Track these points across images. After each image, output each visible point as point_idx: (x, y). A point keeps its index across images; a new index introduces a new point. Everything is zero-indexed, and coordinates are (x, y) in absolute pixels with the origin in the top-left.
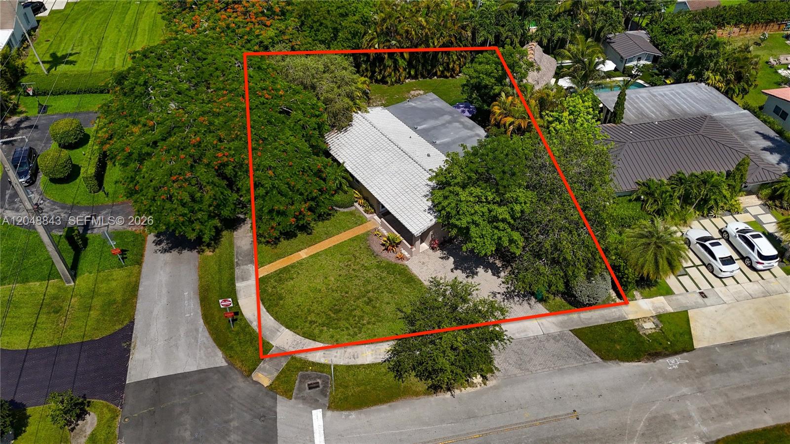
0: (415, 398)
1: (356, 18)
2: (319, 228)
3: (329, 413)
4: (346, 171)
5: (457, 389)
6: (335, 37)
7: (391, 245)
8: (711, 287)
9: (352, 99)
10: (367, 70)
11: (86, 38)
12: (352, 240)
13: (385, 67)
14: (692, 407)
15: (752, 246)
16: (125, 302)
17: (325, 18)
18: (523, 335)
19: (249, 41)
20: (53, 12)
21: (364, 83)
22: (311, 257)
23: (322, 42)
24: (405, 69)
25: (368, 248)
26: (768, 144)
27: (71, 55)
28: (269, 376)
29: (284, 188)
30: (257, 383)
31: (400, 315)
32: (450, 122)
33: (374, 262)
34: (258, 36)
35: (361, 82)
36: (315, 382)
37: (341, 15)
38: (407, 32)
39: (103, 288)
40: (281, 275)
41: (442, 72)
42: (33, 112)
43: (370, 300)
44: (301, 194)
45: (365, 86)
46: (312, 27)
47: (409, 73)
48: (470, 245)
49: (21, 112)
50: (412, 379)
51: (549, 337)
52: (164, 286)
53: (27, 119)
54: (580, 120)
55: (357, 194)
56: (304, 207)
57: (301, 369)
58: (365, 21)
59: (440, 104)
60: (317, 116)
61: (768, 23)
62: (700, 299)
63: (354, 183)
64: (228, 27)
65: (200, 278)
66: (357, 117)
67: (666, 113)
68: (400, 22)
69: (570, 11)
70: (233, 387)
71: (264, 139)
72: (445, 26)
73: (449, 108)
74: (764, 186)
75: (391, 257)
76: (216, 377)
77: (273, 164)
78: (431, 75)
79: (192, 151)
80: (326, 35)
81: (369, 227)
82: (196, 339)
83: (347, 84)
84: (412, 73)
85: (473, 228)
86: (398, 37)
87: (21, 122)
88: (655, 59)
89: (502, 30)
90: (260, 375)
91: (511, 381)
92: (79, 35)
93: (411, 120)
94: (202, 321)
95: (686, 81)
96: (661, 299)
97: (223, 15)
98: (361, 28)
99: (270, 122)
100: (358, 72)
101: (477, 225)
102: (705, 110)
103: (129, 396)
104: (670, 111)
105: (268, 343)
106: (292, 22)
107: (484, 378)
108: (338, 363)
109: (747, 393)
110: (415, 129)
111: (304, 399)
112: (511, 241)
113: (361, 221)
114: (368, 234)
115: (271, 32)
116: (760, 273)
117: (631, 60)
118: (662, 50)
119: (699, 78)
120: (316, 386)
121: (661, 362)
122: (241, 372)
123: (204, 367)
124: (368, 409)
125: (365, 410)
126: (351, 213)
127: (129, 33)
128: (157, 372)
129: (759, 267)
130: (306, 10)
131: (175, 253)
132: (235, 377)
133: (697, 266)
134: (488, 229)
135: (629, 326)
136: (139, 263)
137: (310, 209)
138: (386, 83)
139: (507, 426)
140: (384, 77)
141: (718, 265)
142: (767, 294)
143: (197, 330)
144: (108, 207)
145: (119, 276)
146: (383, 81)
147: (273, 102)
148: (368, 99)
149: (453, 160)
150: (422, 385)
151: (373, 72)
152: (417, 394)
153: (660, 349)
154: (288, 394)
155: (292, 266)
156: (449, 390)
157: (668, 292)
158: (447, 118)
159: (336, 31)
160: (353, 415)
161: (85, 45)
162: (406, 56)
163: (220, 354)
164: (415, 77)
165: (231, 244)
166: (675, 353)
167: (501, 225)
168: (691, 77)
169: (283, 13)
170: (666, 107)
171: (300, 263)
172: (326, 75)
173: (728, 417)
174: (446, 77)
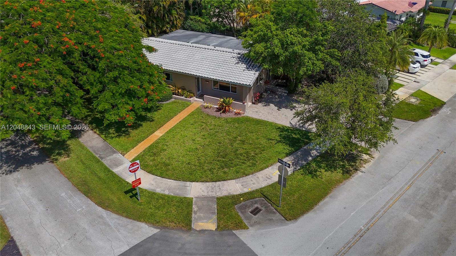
0: (341, 184)
5: (360, 167)
7: (227, 106)
8: (408, 83)
12: (191, 114)
22: (167, 133)
25: (208, 115)
28: (210, 221)
30: (203, 231)
31: (274, 142)
33: (222, 121)
36: (254, 208)
43: (243, 141)
50: (325, 175)
52: (30, 197)
55: (172, 88)
57: (234, 203)
70: (183, 245)
75: (230, 115)
76: (156, 245)
82: (105, 224)
90: (200, 224)
94: (100, 209)
105: (185, 198)
108: (261, 187)
111: (259, 223)
114: (199, 109)
116: (416, 74)
120: (258, 210)
121: (441, 112)
122: (180, 230)
123: (135, 242)
124: (318, 206)
125: (316, 208)
126: (175, 102)
132: (176, 236)
133: (398, 72)
135: (406, 103)
139: (416, 174)
142: (439, 74)
143: (101, 217)
150: (337, 174)
153: (433, 108)
154: (242, 226)
156: (356, 170)
157: (401, 85)
165: (83, 147)
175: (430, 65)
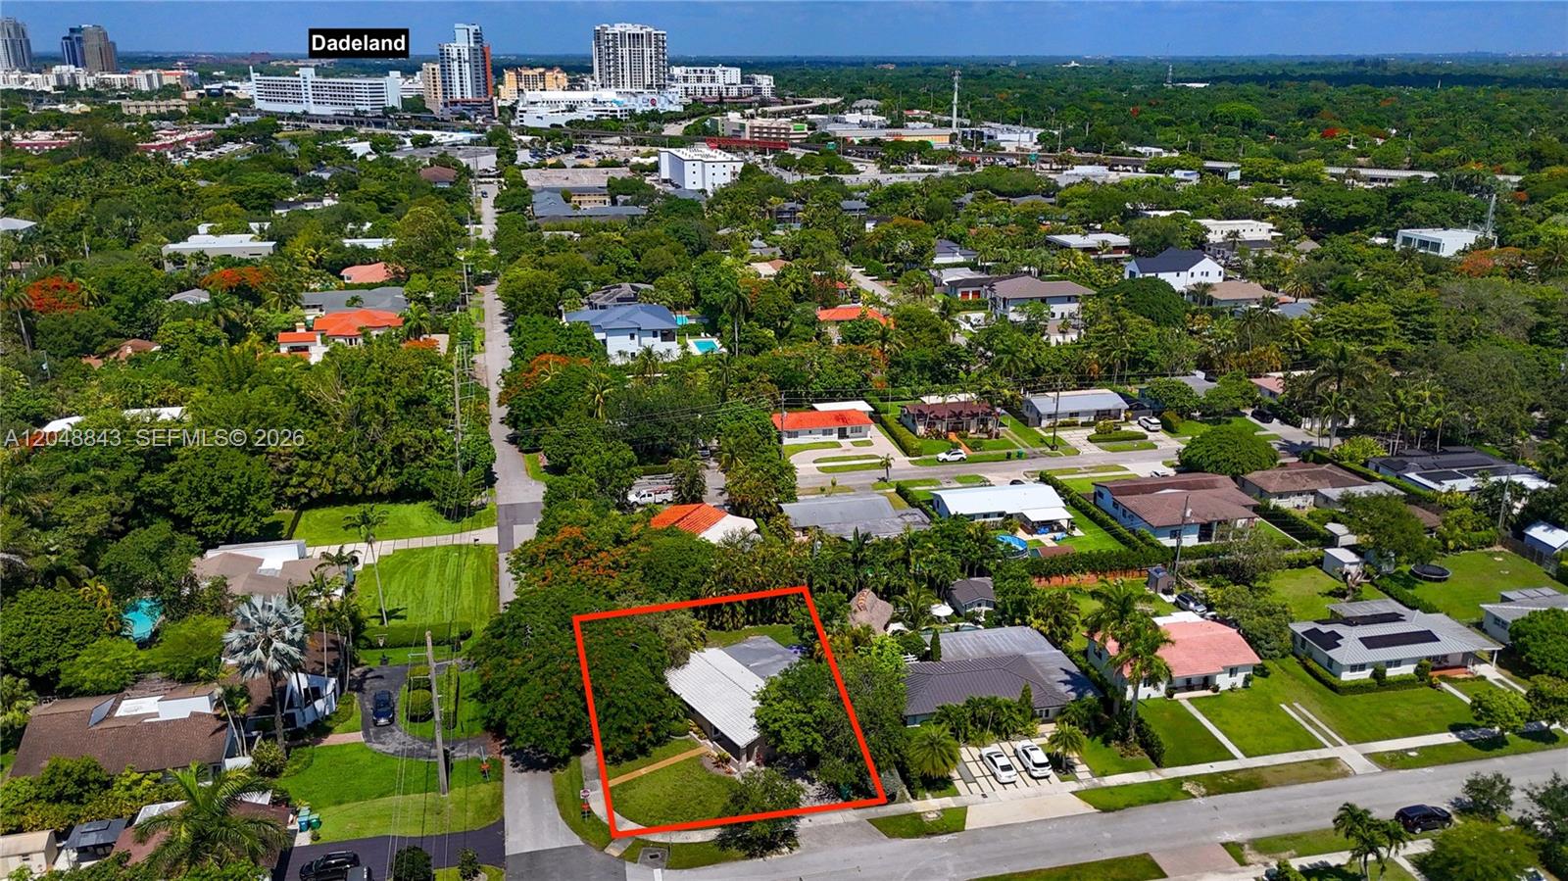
1: (695, 569)
2: (657, 751)
3: (666, 871)
4: (682, 701)
5: (768, 855)
6: (675, 587)
7: (722, 761)
8: (992, 790)
9: (690, 639)
10: (705, 616)
11: (409, 592)
12: (687, 760)
13: (723, 613)
14: (949, 865)
16: (494, 806)
17: (667, 570)
18: (827, 823)
19: (596, 592)
20: (366, 566)
21: (701, 626)
22: (649, 773)
23: (663, 591)
24: (743, 615)
25: (701, 765)
26: (1068, 677)
27: (398, 610)
28: (618, 850)
29: (632, 706)
30: (609, 854)
32: (780, 661)
33: (706, 776)
34: (605, 587)
35: (699, 625)
36: (655, 852)
37: (682, 567)
38: (744, 580)
39: (473, 797)
40: (623, 786)
41: (781, 618)
42: (375, 664)
43: (701, 801)
44: (645, 714)
45: (702, 629)
46: (654, 578)
47: (748, 619)
48: (782, 747)
49: (363, 665)
50: (733, 850)
51: (847, 824)
52: (525, 794)
53: (371, 670)
54: (885, 653)
55: (691, 722)
56: (646, 726)
57: (645, 846)
58: (704, 571)
59: (772, 645)
60: (659, 651)
61: (1069, 572)
62: (981, 799)
63: (691, 712)
64: (579, 580)
65: (555, 789)
66: (694, 657)
67: (984, 653)
68: (737, 571)
69: (903, 559)
71: (618, 668)
72: (780, 574)
73: (781, 648)
75: (721, 772)
77: (624, 687)
78: (771, 621)
79: (563, 675)
80: (669, 584)
81: (701, 750)
83: (685, 626)
84: (751, 619)
85: (783, 731)
86: (735, 585)
87: (365, 673)
88: (994, 604)
89: (836, 577)
90: (611, 849)
91: (811, 850)
92: (402, 590)
93: (743, 658)
96: (949, 799)
97: (575, 569)
98: (700, 578)
99: (622, 655)
100: (696, 616)
101: (788, 730)
102: (1019, 650)
103: (509, 863)
104: (988, 651)
105: (616, 829)
106: (638, 574)
107: (791, 849)
108: (674, 842)
110: (747, 666)
111: (646, 864)
112: (814, 741)
113: (694, 746)
114: (701, 756)
115: (618, 583)
116: (1035, 777)
117: (971, 606)
119: (1024, 622)
120: (657, 856)
121: (935, 839)
122: (596, 848)
124: (697, 868)
126: (686, 740)
127: (454, 587)
128: (529, 848)
129: (1035, 774)
130: (649, 563)
131: (530, 772)
132: (591, 851)
134: (795, 732)
135: (916, 816)
136: (501, 779)
137: (651, 729)
138: (724, 629)
140: (722, 623)
141: (998, 771)
142: (1036, 795)
144: (464, 740)
145: (484, 790)
146: (721, 627)
147: (625, 639)
148: (705, 642)
149: (771, 683)
151: (711, 618)
152: (736, 860)
153: (936, 830)
154: (634, 860)
155: (634, 780)
156: (762, 856)
157: (957, 794)
158: (779, 657)
159: (677, 580)
160: (685, 872)
161: (410, 599)
162: (744, 603)
163: (578, 838)
164: (754, 623)
165: (579, 765)
166: (949, 832)
167: (806, 729)
168: (1017, 621)
169: (627, 566)
170: (985, 647)
171: (641, 777)
172: (668, 619)
173: (975, 869)
174: (786, 623)
175: (1053, 777)
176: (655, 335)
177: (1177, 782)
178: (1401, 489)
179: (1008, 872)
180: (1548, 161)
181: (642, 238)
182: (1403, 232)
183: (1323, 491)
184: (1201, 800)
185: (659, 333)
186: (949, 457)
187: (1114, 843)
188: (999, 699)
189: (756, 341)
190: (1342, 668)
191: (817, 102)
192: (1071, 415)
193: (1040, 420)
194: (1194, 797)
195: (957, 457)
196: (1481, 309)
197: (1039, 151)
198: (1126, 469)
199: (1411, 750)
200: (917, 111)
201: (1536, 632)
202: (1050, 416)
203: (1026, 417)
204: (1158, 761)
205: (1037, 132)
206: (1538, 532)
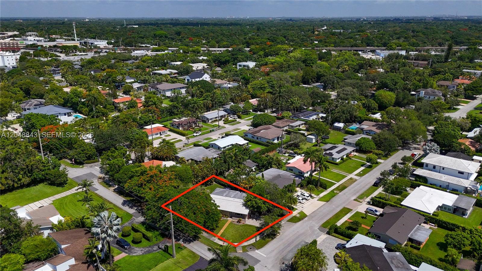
3: (258, 250)
7: (240, 221)
8: (302, 206)
12: (229, 224)
14: (313, 223)
15: (304, 196)
16: (193, 254)
22: (225, 230)
25: (235, 224)
26: (294, 176)
28: (241, 250)
31: (254, 232)
33: (240, 226)
36: (250, 247)
39: (185, 255)
40: (222, 236)
50: (267, 239)
51: (284, 224)
55: (221, 215)
57: (246, 247)
62: (302, 208)
63: (222, 212)
65: (205, 244)
74: (298, 185)
88: (257, 166)
90: (239, 251)
91: (283, 232)
95: (269, 169)
96: (297, 211)
97: (160, 183)
102: (278, 173)
106: (178, 180)
109: (320, 218)
111: (252, 251)
113: (227, 221)
114: (231, 222)
118: (257, 163)
119: (271, 167)
120: (252, 248)
121: (304, 220)
122: (235, 253)
124: (264, 246)
126: (223, 220)
129: (308, 199)
131: (192, 243)
135: (295, 217)
136: (186, 248)
142: (312, 203)
145: (185, 252)
150: (270, 239)
152: (270, 241)
154: (248, 251)
155: (222, 234)
156: (275, 238)
157: (297, 209)
160: (263, 248)
165: (203, 236)
166: (305, 217)
168: (269, 167)
175: (311, 199)
176: (65, 115)
177: (333, 191)
178: (304, 121)
179: (326, 220)
180: (251, 44)
181: (23, 83)
182: (239, 64)
183: (290, 124)
184: (340, 194)
185: (67, 114)
186: (197, 134)
187: (337, 207)
188: (278, 187)
189: (103, 111)
190: (336, 159)
191: (10, 34)
192: (216, 118)
193: (209, 121)
194: (338, 193)
195: (199, 134)
196: (281, 79)
197: (112, 47)
198: (240, 129)
199: (360, 172)
200: (54, 36)
201: (362, 142)
202: (211, 119)
203: (205, 121)
204: (325, 188)
205: (107, 41)
206: (336, 124)
